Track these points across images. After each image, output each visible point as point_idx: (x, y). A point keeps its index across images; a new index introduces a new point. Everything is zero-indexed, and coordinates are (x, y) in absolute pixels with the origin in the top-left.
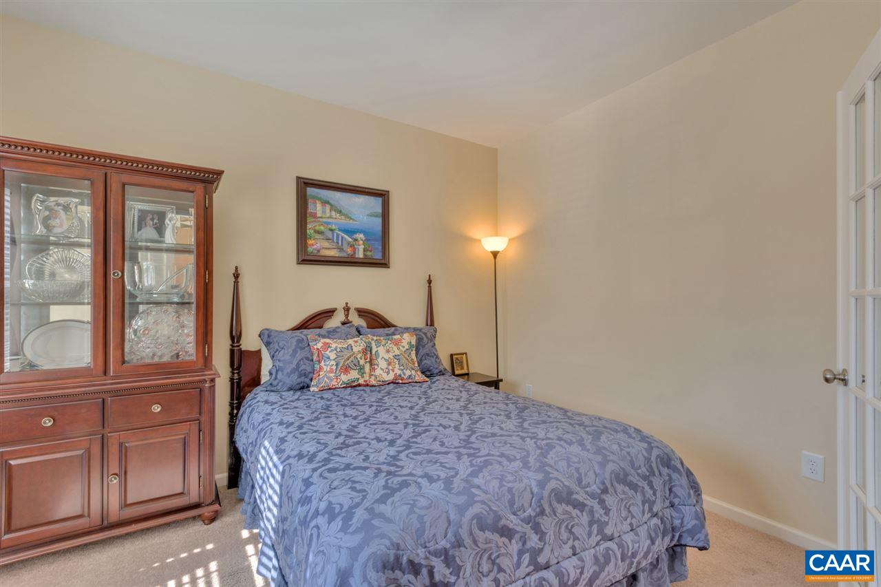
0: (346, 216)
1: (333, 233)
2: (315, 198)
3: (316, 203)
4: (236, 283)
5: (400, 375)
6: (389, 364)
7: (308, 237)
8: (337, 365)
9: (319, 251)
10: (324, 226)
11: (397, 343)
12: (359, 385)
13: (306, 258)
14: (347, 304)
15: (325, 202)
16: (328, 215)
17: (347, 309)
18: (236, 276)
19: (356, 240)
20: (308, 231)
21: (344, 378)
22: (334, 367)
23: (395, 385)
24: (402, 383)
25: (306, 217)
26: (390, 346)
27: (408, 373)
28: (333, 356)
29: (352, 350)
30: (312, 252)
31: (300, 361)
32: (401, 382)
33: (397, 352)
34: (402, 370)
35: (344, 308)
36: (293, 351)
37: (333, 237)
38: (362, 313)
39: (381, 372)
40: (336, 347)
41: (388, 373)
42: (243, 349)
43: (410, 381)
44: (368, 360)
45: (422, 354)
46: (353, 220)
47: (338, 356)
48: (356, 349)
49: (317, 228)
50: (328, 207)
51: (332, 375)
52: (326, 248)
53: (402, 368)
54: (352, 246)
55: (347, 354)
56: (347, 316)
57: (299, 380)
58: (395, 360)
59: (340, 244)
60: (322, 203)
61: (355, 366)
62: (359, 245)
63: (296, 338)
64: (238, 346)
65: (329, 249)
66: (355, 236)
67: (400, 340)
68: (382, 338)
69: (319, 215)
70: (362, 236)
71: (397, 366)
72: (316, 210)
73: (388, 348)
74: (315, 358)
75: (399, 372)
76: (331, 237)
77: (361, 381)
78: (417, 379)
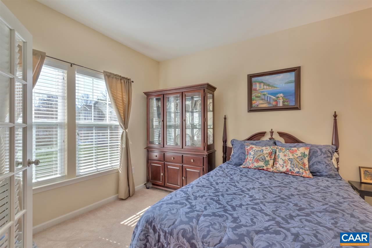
0: (273, 87)
1: (265, 96)
2: (255, 82)
3: (256, 84)
4: (225, 121)
5: (290, 170)
6: (285, 162)
7: (253, 100)
8: (253, 158)
9: (258, 106)
10: (260, 94)
11: (292, 153)
12: (263, 170)
13: (252, 109)
14: (272, 130)
15: (260, 83)
16: (262, 88)
17: (272, 133)
18: (225, 119)
19: (278, 97)
20: (253, 97)
21: (256, 164)
22: (252, 159)
23: (285, 175)
24: (291, 175)
25: (252, 91)
26: (287, 153)
27: (297, 170)
28: (252, 153)
29: (263, 152)
30: (255, 106)
31: (240, 153)
32: (290, 173)
33: (291, 157)
34: (293, 167)
35: (270, 132)
36: (238, 149)
37: (265, 98)
38: (281, 134)
39: (279, 166)
40: (255, 150)
41: (283, 167)
42: (227, 146)
43: (297, 175)
44: (273, 158)
45: (315, 161)
46: (276, 87)
47: (255, 154)
48: (264, 152)
49: (257, 95)
50: (262, 84)
51: (251, 162)
52: (261, 104)
53: (293, 166)
54: (276, 101)
55: (259, 153)
56: (272, 135)
57: (239, 161)
58: (289, 161)
59: (269, 101)
60: (259, 83)
61: (263, 160)
62: (280, 100)
63: (241, 144)
64: (226, 145)
65: (263, 104)
66: (277, 96)
67: (296, 151)
68: (284, 148)
69: (258, 89)
70: (281, 95)
71: (289, 165)
72: (256, 87)
73: (286, 154)
74: (246, 153)
75: (290, 168)
76: (264, 98)
77: (265, 168)
78: (304, 174)
